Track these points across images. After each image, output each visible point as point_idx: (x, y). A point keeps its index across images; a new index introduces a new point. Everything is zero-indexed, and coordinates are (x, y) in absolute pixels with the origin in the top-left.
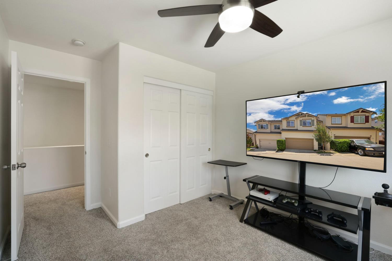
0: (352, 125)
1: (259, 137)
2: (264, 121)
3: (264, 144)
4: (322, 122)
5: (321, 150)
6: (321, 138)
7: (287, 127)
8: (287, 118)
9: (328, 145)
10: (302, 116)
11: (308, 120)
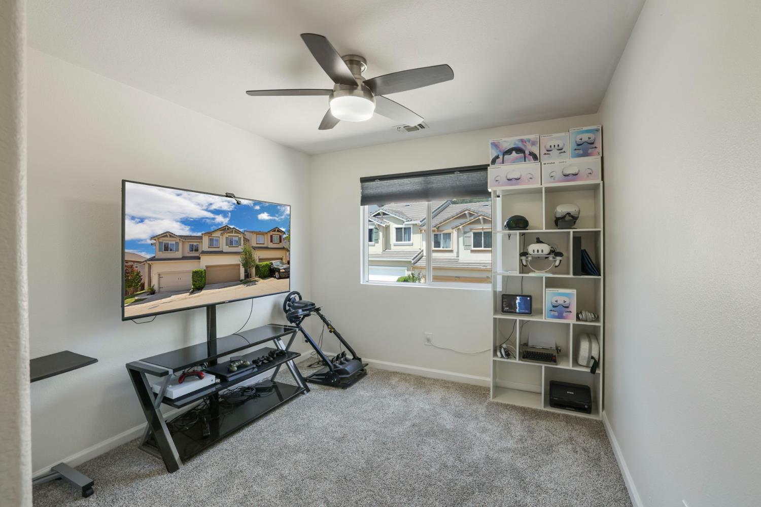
0: (271, 245)
1: (157, 268)
2: (171, 235)
3: (167, 282)
4: (249, 240)
5: (247, 280)
6: (247, 262)
7: (209, 247)
8: (209, 233)
9: (254, 271)
10: (228, 231)
11: (235, 237)
